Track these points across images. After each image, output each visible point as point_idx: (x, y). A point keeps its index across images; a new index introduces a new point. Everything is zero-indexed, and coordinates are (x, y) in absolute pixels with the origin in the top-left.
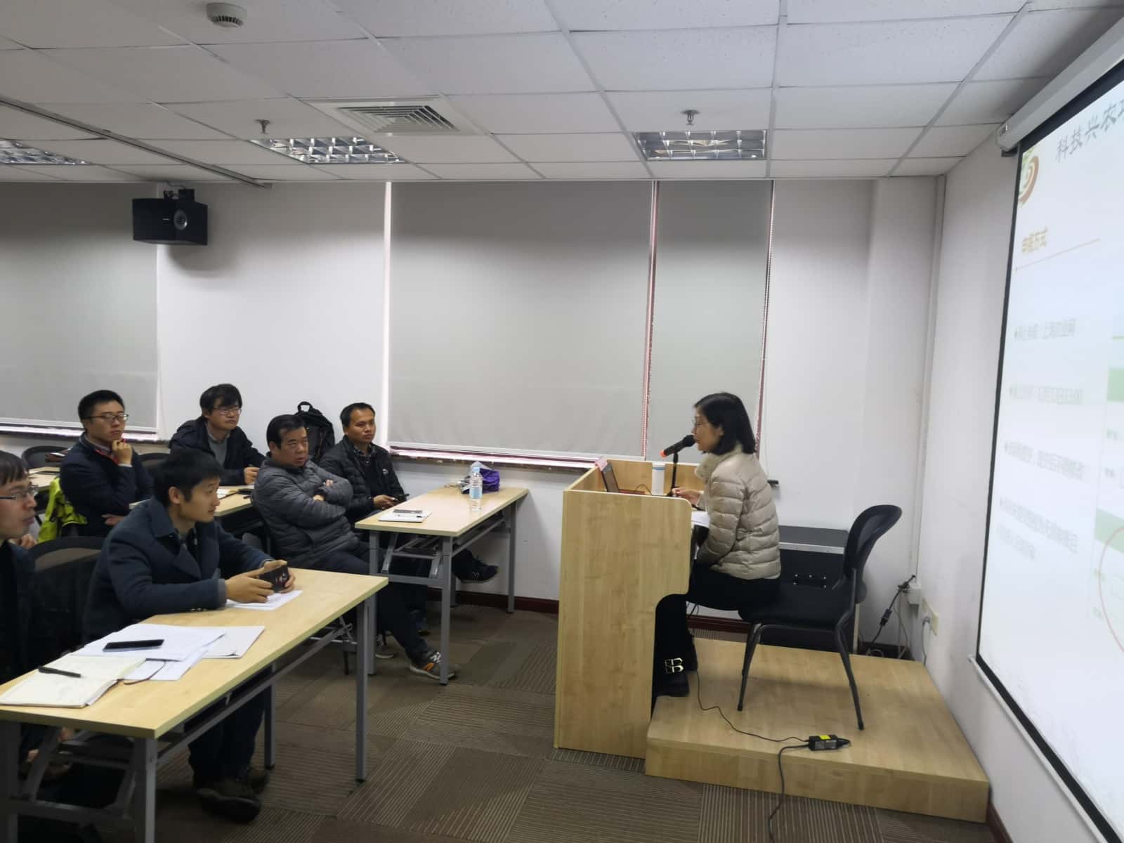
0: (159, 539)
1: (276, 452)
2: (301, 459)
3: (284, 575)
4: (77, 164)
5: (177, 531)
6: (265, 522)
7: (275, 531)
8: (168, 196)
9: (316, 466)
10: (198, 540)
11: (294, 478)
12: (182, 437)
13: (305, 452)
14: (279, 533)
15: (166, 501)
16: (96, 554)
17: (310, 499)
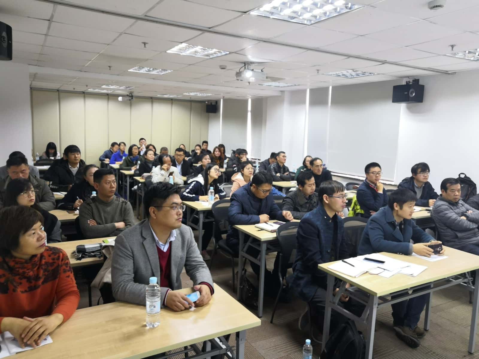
0: (388, 223)
1: (444, 194)
2: (456, 198)
3: (440, 248)
4: (374, 75)
5: (396, 221)
6: (436, 225)
7: (440, 229)
8: (408, 83)
9: (464, 203)
10: (404, 226)
11: (452, 207)
12: (403, 184)
13: (459, 195)
14: (442, 230)
15: (392, 208)
16: (365, 225)
17: (459, 218)
